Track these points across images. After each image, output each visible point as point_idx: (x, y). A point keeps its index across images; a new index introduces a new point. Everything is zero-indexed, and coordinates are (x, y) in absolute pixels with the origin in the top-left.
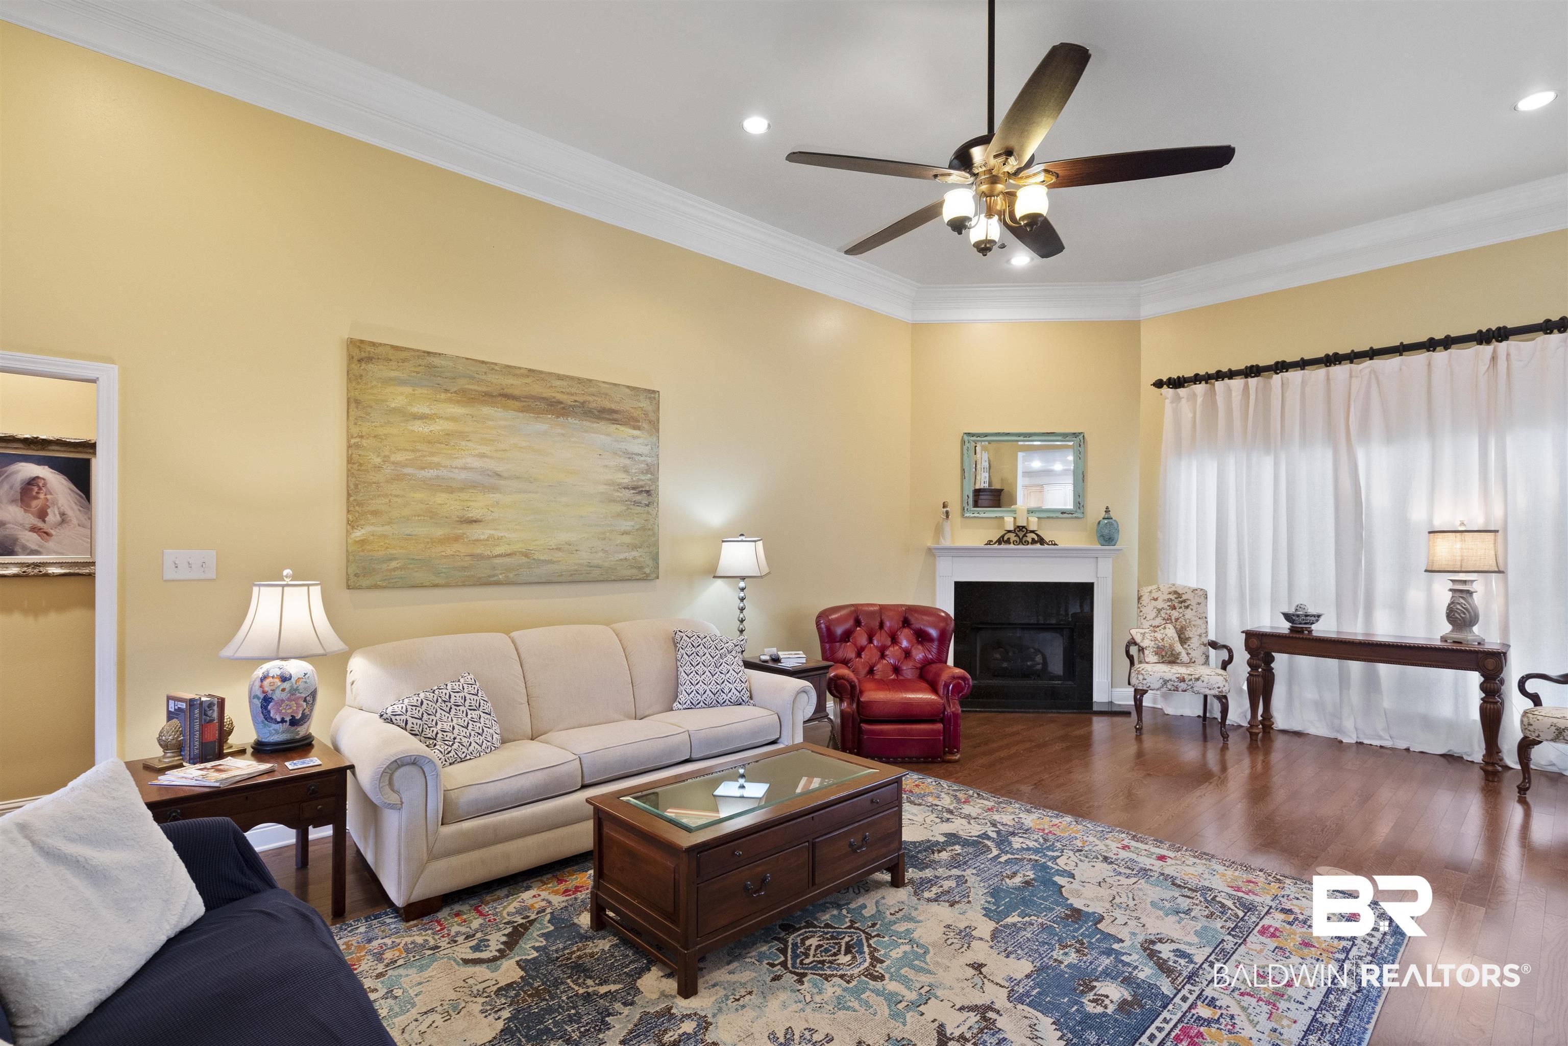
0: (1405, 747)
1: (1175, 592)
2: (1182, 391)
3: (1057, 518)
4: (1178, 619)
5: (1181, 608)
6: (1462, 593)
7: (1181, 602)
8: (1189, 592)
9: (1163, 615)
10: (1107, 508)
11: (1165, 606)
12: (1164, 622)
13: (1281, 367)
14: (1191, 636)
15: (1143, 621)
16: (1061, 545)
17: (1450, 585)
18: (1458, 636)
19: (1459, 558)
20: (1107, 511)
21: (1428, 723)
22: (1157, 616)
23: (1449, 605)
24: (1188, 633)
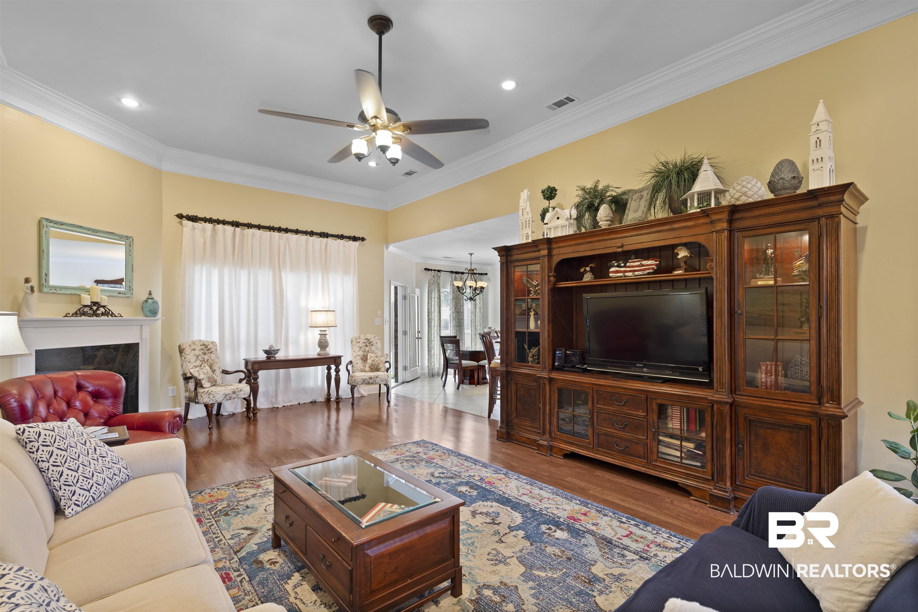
0: (297, 403)
1: (204, 345)
2: (196, 224)
3: (116, 297)
4: (208, 360)
5: (208, 353)
6: (323, 335)
7: (208, 350)
8: (210, 343)
9: (200, 359)
10: (150, 292)
11: (200, 353)
12: (201, 363)
13: (250, 226)
14: (215, 369)
15: (188, 364)
16: (125, 317)
17: (319, 332)
18: (322, 352)
19: (326, 322)
20: (150, 294)
21: (304, 391)
22: (197, 360)
23: (319, 340)
24: (214, 368)
